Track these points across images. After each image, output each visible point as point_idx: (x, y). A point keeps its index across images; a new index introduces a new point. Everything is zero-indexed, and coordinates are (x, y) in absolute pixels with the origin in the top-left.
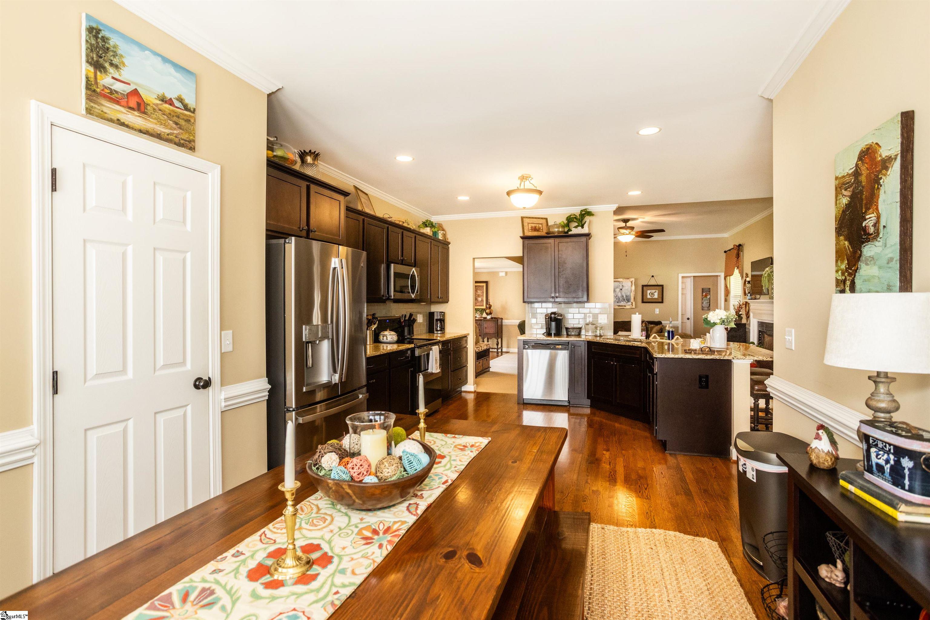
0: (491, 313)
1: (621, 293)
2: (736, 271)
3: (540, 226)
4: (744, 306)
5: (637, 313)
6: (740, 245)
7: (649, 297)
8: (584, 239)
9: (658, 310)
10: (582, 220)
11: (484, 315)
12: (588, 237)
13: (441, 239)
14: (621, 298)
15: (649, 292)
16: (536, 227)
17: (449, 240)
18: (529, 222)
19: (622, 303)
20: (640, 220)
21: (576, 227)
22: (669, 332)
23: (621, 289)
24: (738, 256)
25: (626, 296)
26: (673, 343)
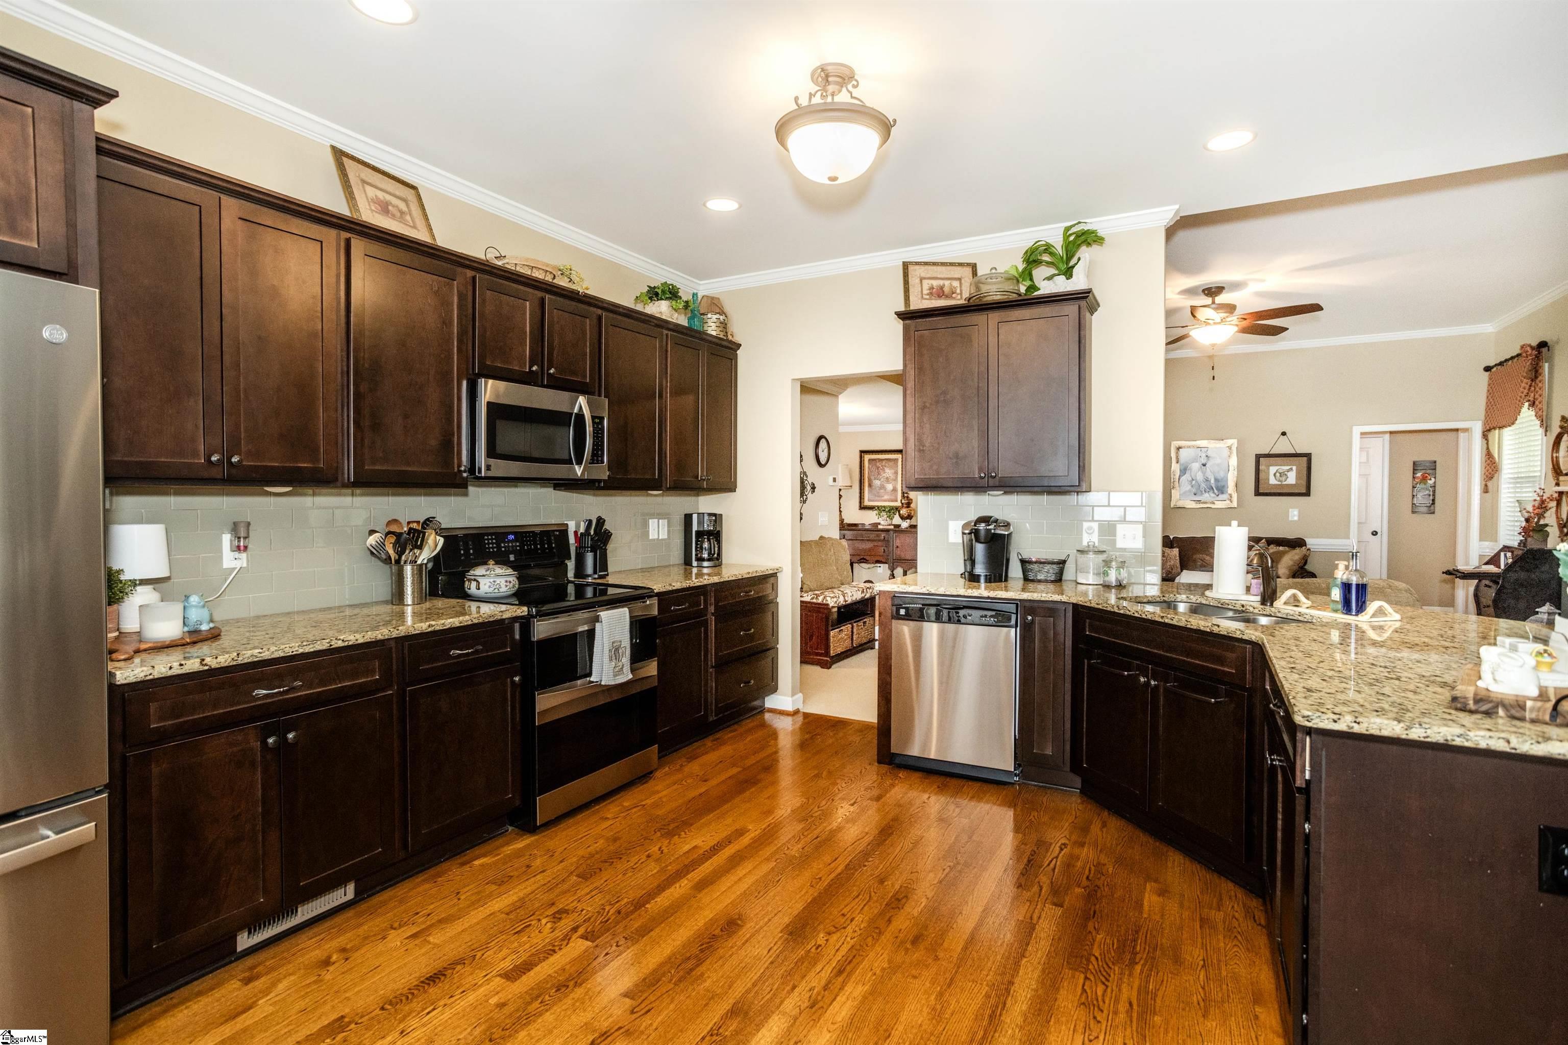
0: (910, 517)
1: (1204, 473)
2: (1527, 414)
3: (956, 284)
4: (1554, 504)
5: (1234, 523)
6: (1543, 345)
7: (1273, 481)
8: (1071, 309)
9: (1296, 512)
10: (1069, 258)
11: (897, 520)
12: (1083, 303)
13: (714, 333)
14: (1203, 485)
15: (1273, 470)
16: (942, 288)
17: (737, 339)
18: (923, 275)
19: (1207, 495)
20: (1252, 288)
21: (1050, 278)
22: (1346, 587)
23: (1204, 465)
24: (1535, 373)
25: (1216, 480)
26: (1365, 627)
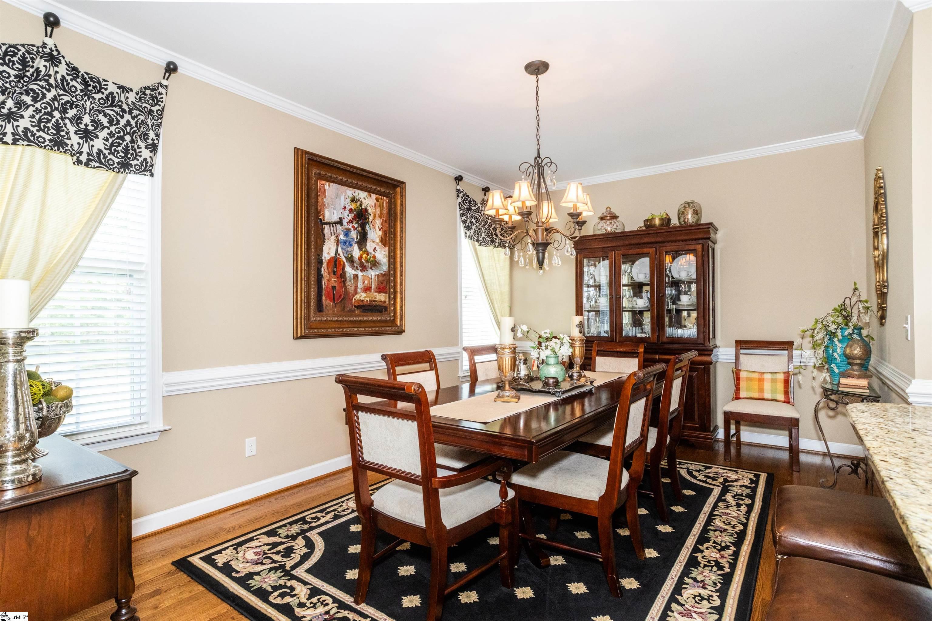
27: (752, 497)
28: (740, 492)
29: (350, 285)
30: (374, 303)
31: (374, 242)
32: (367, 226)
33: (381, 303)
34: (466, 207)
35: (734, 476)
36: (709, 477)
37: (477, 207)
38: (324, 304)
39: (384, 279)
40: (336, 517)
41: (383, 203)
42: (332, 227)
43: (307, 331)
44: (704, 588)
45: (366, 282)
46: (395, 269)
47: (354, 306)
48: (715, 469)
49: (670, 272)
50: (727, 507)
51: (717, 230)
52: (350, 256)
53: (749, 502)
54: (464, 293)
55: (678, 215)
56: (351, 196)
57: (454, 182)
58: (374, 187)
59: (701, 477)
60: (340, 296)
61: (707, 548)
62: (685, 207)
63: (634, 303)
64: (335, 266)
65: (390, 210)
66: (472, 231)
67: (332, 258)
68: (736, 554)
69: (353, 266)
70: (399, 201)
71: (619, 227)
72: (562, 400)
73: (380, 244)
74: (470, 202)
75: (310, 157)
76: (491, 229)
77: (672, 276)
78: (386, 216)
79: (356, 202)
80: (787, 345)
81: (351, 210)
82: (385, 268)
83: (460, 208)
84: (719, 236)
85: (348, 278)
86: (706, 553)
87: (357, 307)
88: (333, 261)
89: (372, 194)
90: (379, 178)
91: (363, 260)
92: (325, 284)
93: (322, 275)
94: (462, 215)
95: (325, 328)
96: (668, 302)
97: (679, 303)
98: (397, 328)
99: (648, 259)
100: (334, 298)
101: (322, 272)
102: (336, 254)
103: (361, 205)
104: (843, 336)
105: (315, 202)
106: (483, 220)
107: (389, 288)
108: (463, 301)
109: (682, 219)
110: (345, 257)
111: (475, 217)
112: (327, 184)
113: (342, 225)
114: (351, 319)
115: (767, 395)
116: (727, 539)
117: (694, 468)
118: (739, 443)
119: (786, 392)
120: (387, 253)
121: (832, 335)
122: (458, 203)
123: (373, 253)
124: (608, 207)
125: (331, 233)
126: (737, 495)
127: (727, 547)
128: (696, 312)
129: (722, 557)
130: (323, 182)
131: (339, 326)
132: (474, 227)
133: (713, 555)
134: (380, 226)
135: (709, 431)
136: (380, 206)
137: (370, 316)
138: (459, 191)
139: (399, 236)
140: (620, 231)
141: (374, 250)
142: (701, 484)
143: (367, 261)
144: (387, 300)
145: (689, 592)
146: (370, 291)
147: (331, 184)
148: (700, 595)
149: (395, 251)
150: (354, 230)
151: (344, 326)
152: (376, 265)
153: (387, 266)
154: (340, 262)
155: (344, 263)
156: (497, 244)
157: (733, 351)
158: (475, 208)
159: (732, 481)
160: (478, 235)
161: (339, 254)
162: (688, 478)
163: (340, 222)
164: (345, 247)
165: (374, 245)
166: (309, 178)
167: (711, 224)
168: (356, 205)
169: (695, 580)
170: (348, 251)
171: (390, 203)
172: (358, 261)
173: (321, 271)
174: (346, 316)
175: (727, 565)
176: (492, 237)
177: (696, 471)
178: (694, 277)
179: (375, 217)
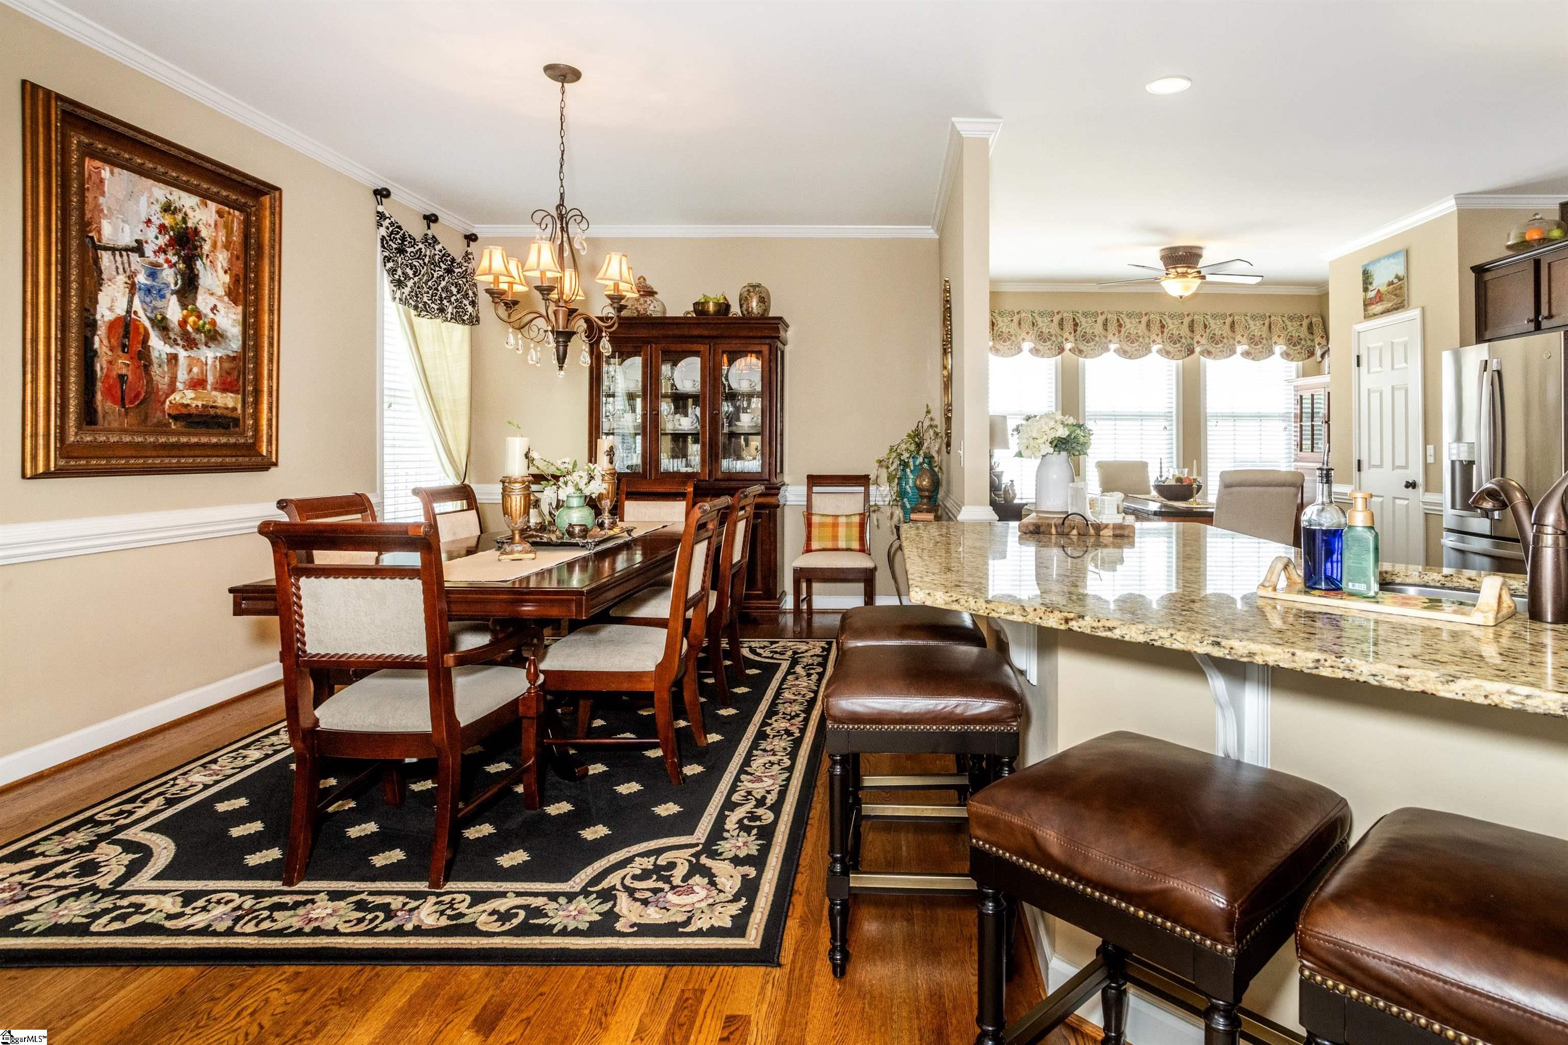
27: (823, 665)
28: (810, 662)
29: (160, 376)
30: (212, 411)
31: (212, 294)
32: (199, 263)
33: (225, 412)
34: (394, 246)
35: (804, 647)
36: (776, 652)
37: (417, 248)
38: (100, 409)
39: (232, 365)
40: (170, 803)
41: (233, 222)
42: (118, 257)
43: (62, 463)
44: (774, 754)
45: (195, 370)
46: (257, 348)
47: (169, 415)
48: (782, 643)
49: (727, 380)
50: (797, 679)
51: (787, 326)
52: (159, 317)
53: (820, 670)
54: (386, 399)
55: (740, 301)
56: (163, 200)
57: (372, 199)
58: (215, 190)
59: (767, 653)
60: (137, 396)
61: (776, 721)
62: (748, 290)
63: (677, 423)
64: (126, 335)
65: (246, 236)
66: (407, 290)
67: (118, 319)
68: (806, 720)
69: (166, 338)
70: (267, 223)
71: (657, 309)
72: (596, 554)
73: (226, 299)
74: (403, 239)
75: (70, 108)
76: (439, 288)
77: (729, 385)
78: (238, 248)
79: (174, 213)
80: (863, 480)
81: (162, 228)
82: (235, 345)
83: (383, 246)
84: (790, 335)
85: (155, 360)
86: (775, 725)
87: (176, 418)
88: (122, 324)
89: (209, 202)
90: (227, 173)
91: (189, 328)
92: (102, 369)
93: (96, 352)
94: (387, 259)
95: (104, 458)
96: (723, 425)
97: (738, 423)
98: (260, 459)
99: (699, 359)
100: (123, 399)
101: (97, 345)
102: (128, 312)
103: (184, 220)
104: (915, 466)
105: (78, 201)
106: (427, 273)
107: (244, 383)
108: (386, 414)
109: (745, 307)
110: (149, 318)
111: (412, 266)
112: (107, 169)
113: (142, 255)
114: (162, 440)
115: (842, 544)
116: (797, 708)
117: (757, 645)
118: (810, 611)
119: (862, 539)
120: (240, 317)
121: (905, 465)
122: (379, 237)
123: (211, 315)
124: (642, 277)
125: (117, 268)
126: (807, 665)
127: (797, 715)
128: (760, 437)
129: (792, 725)
130: (98, 163)
131: (134, 453)
132: (410, 283)
133: (782, 725)
134: (226, 265)
135: (775, 598)
136: (226, 226)
137: (203, 434)
138: (381, 216)
139: (267, 289)
140: (659, 315)
141: (212, 310)
142: (767, 660)
143: (198, 330)
144: (239, 407)
145: (757, 763)
146: (204, 388)
147: (117, 170)
148: (770, 762)
149: (257, 314)
150: (171, 267)
151: (149, 454)
152: (216, 339)
153: (240, 343)
154: (137, 328)
155: (146, 329)
156: (449, 316)
157: (804, 489)
158: (412, 249)
159: (802, 653)
160: (417, 297)
161: (135, 313)
162: (752, 656)
163: (138, 248)
164: (148, 299)
165: (213, 301)
166: (64, 151)
167: (780, 318)
168: (175, 219)
169: (764, 750)
170: (155, 308)
171: (247, 224)
172: (177, 329)
173: (93, 343)
174: (151, 433)
175: (797, 731)
176: (441, 304)
177: (760, 648)
178: (759, 388)
179: (214, 245)
